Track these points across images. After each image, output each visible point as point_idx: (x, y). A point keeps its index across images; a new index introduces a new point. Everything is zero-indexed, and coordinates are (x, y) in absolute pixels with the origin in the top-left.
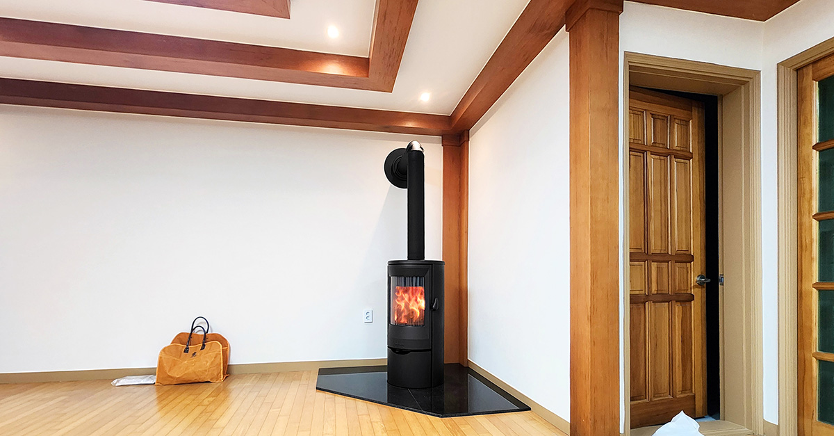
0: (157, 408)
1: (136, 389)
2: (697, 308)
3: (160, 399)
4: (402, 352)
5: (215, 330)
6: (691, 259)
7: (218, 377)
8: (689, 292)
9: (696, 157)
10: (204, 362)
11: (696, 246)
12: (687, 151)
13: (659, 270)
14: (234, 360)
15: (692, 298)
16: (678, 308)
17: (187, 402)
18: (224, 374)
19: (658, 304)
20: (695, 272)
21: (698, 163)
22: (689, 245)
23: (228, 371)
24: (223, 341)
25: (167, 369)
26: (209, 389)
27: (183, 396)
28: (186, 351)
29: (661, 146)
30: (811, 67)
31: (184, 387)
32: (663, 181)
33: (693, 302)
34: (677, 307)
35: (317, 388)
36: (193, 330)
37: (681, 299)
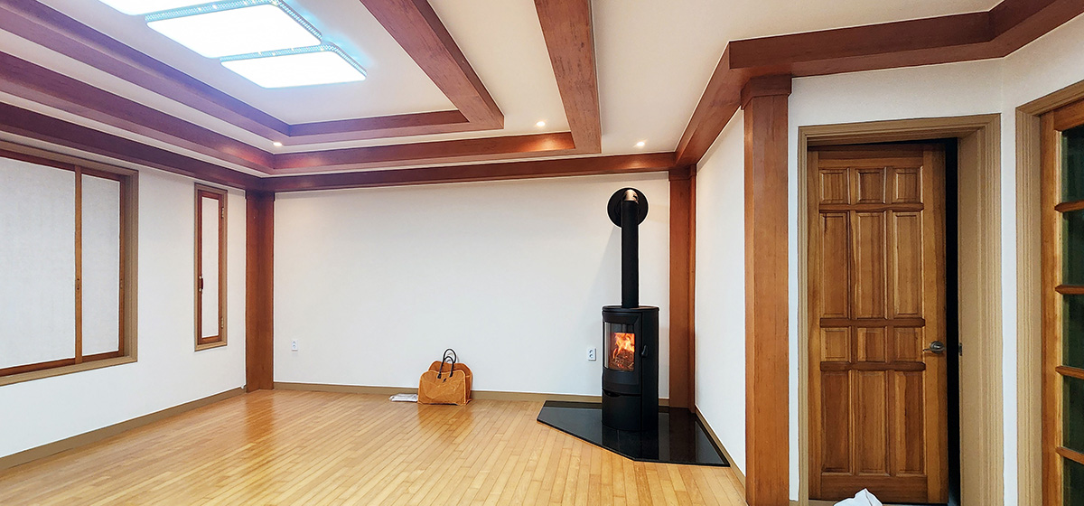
0: (418, 423)
1: (405, 405)
2: (931, 381)
3: (421, 415)
4: (613, 395)
5: (461, 360)
6: (922, 323)
7: (462, 401)
8: (918, 360)
9: (930, 207)
10: (452, 387)
11: (930, 307)
12: (916, 203)
13: (869, 337)
14: (476, 387)
15: (923, 367)
16: (899, 380)
17: (437, 420)
18: (467, 398)
19: (868, 374)
20: (929, 337)
21: (932, 215)
22: (918, 308)
23: (470, 396)
24: (466, 370)
25: (425, 390)
26: (455, 411)
27: (436, 414)
28: (439, 377)
29: (873, 201)
30: (1052, 113)
31: (437, 407)
32: (875, 240)
33: (924, 372)
34: (897, 378)
35: (538, 420)
36: (444, 359)
37: (904, 367)
